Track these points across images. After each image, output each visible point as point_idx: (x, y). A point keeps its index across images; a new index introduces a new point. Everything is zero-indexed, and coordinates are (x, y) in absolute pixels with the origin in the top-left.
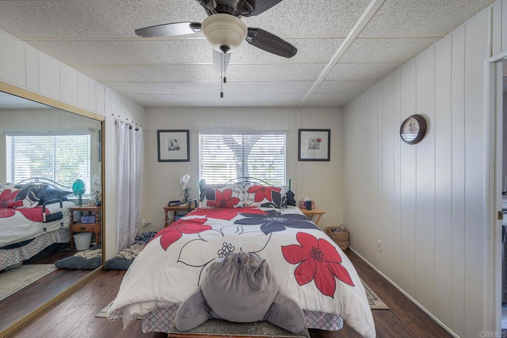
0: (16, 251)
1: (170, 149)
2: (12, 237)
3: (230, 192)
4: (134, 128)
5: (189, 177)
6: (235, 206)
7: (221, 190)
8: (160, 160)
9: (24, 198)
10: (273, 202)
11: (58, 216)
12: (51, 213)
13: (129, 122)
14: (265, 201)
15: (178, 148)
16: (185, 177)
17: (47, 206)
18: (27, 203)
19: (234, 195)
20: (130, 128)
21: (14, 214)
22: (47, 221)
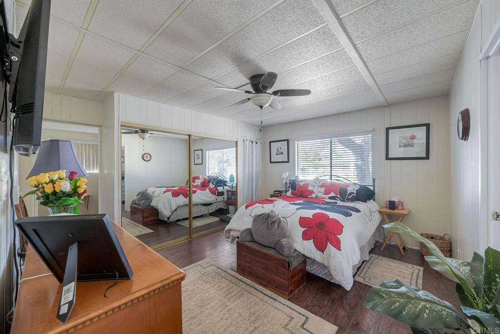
0: (206, 207)
1: (277, 154)
2: (205, 200)
3: (307, 185)
4: (254, 142)
5: (288, 174)
6: (309, 197)
7: (301, 184)
8: (271, 162)
9: (210, 183)
10: (338, 196)
11: (222, 194)
12: (220, 191)
13: (252, 139)
14: (332, 194)
15: (282, 153)
16: (285, 174)
17: (218, 188)
18: (211, 186)
19: (310, 188)
20: (252, 143)
21: (206, 190)
22: (218, 195)
